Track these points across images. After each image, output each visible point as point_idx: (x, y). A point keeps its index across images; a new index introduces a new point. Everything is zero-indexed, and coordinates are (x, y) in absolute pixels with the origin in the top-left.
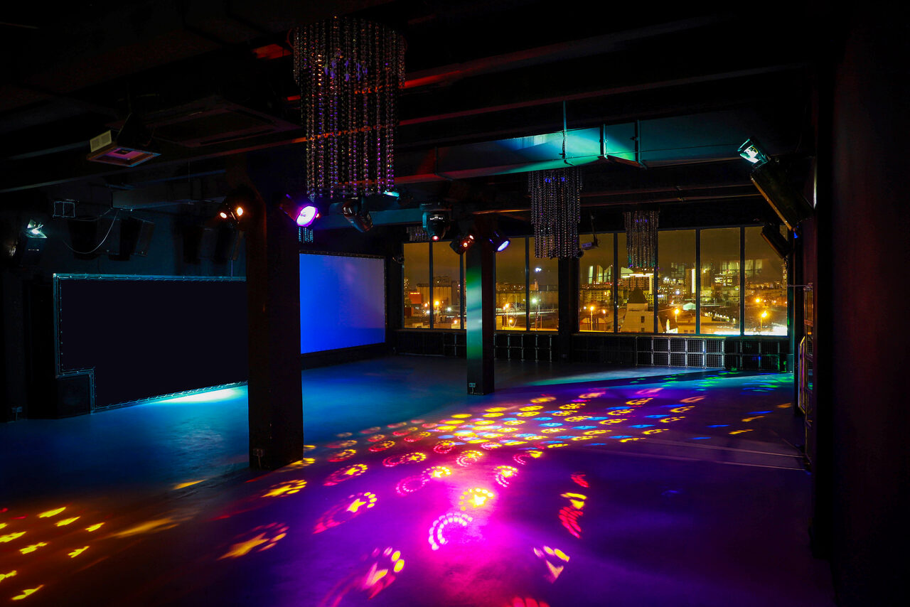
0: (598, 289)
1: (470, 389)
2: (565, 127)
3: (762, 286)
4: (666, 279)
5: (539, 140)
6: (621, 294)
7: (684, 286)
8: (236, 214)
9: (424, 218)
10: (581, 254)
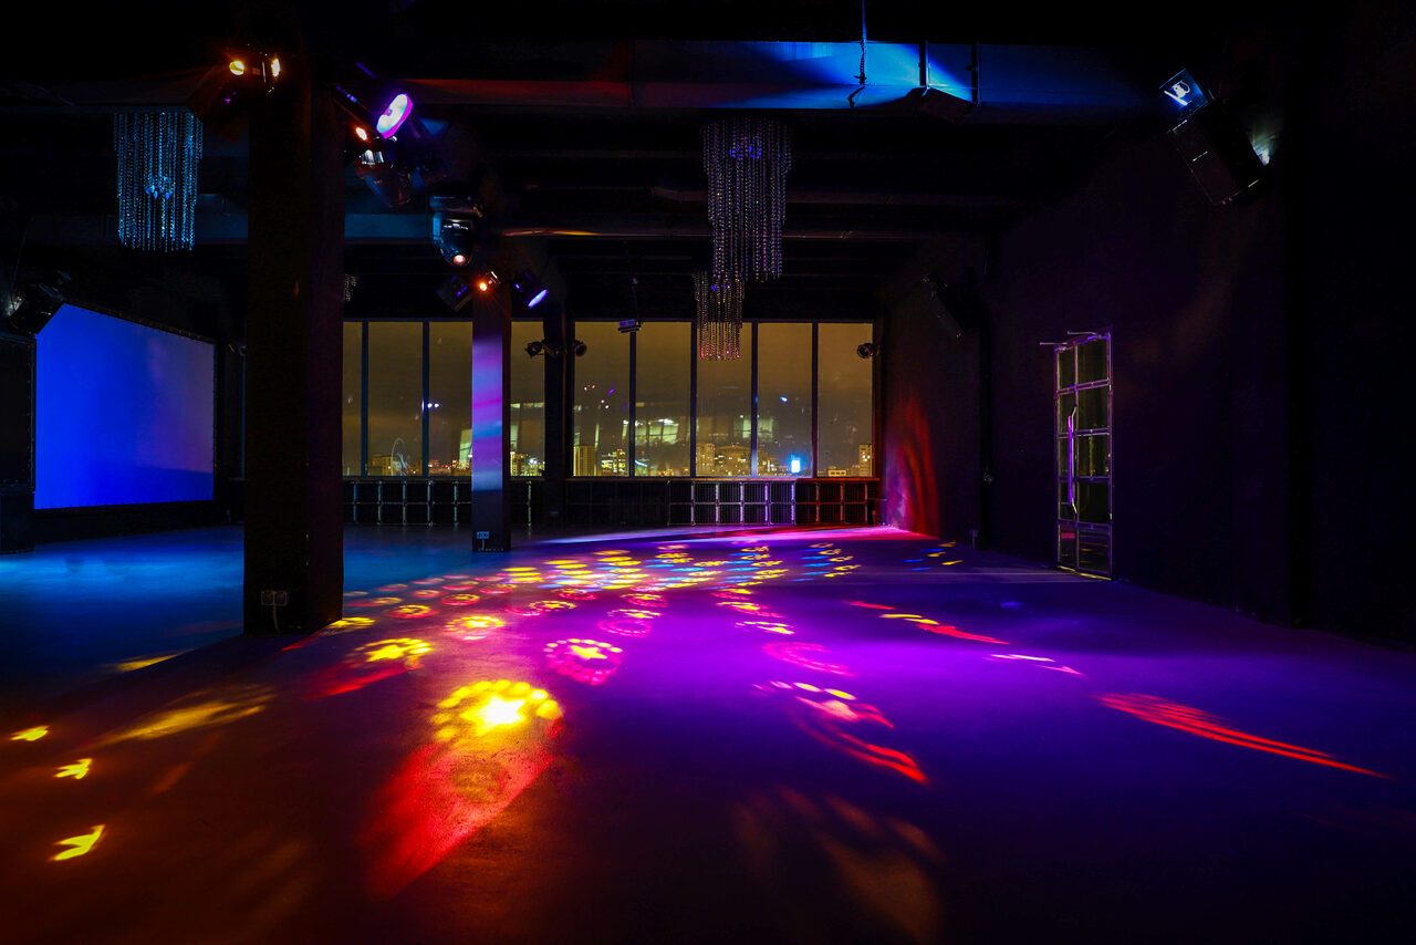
1: (477, 544)
2: (865, 37)
5: (820, 51)
8: (269, 71)
9: (436, 222)
10: (582, 350)
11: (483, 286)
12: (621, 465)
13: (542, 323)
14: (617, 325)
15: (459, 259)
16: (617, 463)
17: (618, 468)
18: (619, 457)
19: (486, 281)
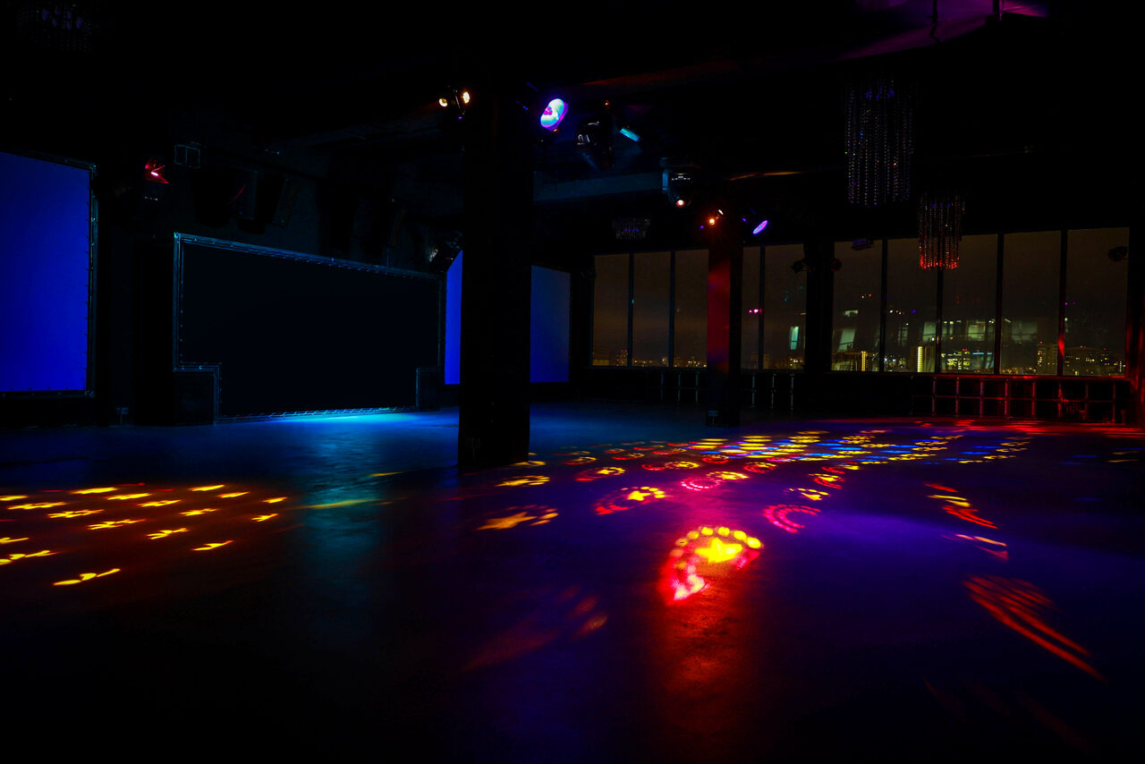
1: (709, 420)
8: (461, 100)
9: (665, 177)
10: (838, 265)
11: (712, 221)
12: (965, 364)
13: (802, 245)
14: (851, 244)
15: (681, 203)
16: (962, 361)
17: (962, 365)
18: (964, 356)
19: (714, 217)
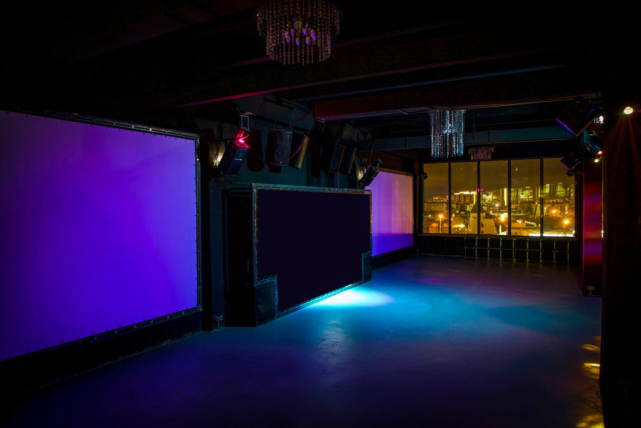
0: (438, 203)
1: (587, 292)
3: (555, 201)
4: (484, 195)
6: (454, 206)
7: (499, 201)
9: (585, 134)
15: (600, 153)
